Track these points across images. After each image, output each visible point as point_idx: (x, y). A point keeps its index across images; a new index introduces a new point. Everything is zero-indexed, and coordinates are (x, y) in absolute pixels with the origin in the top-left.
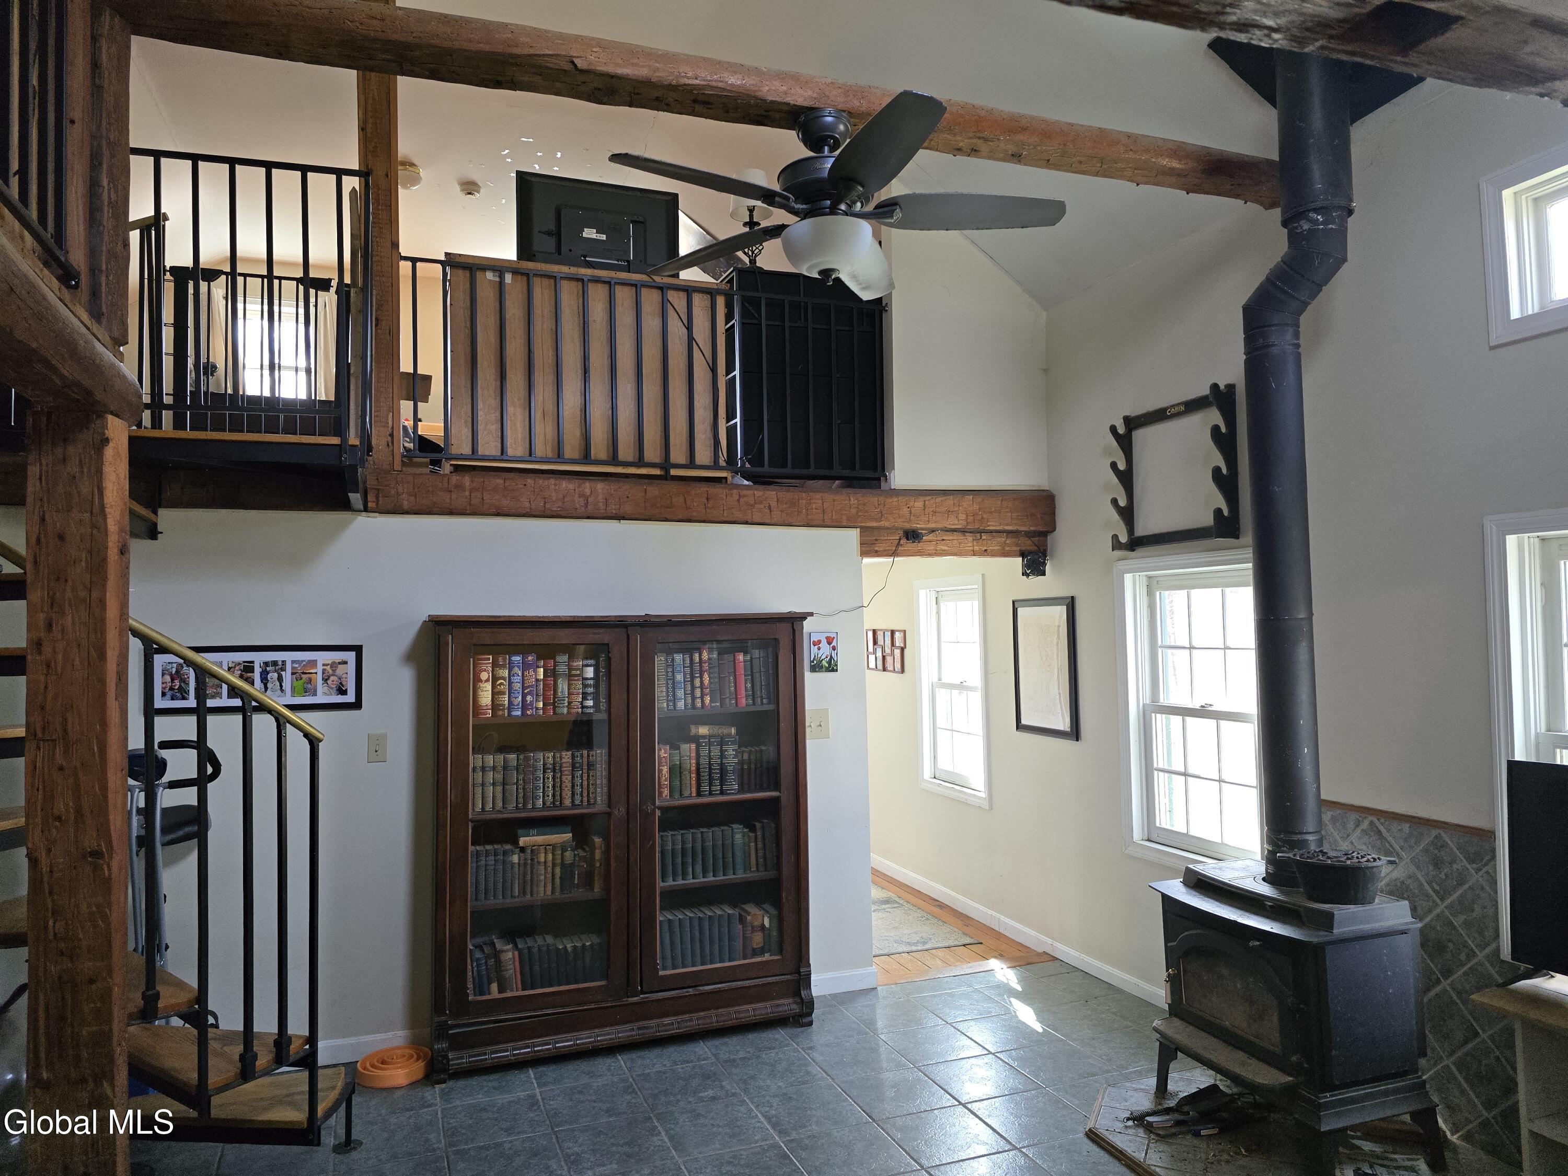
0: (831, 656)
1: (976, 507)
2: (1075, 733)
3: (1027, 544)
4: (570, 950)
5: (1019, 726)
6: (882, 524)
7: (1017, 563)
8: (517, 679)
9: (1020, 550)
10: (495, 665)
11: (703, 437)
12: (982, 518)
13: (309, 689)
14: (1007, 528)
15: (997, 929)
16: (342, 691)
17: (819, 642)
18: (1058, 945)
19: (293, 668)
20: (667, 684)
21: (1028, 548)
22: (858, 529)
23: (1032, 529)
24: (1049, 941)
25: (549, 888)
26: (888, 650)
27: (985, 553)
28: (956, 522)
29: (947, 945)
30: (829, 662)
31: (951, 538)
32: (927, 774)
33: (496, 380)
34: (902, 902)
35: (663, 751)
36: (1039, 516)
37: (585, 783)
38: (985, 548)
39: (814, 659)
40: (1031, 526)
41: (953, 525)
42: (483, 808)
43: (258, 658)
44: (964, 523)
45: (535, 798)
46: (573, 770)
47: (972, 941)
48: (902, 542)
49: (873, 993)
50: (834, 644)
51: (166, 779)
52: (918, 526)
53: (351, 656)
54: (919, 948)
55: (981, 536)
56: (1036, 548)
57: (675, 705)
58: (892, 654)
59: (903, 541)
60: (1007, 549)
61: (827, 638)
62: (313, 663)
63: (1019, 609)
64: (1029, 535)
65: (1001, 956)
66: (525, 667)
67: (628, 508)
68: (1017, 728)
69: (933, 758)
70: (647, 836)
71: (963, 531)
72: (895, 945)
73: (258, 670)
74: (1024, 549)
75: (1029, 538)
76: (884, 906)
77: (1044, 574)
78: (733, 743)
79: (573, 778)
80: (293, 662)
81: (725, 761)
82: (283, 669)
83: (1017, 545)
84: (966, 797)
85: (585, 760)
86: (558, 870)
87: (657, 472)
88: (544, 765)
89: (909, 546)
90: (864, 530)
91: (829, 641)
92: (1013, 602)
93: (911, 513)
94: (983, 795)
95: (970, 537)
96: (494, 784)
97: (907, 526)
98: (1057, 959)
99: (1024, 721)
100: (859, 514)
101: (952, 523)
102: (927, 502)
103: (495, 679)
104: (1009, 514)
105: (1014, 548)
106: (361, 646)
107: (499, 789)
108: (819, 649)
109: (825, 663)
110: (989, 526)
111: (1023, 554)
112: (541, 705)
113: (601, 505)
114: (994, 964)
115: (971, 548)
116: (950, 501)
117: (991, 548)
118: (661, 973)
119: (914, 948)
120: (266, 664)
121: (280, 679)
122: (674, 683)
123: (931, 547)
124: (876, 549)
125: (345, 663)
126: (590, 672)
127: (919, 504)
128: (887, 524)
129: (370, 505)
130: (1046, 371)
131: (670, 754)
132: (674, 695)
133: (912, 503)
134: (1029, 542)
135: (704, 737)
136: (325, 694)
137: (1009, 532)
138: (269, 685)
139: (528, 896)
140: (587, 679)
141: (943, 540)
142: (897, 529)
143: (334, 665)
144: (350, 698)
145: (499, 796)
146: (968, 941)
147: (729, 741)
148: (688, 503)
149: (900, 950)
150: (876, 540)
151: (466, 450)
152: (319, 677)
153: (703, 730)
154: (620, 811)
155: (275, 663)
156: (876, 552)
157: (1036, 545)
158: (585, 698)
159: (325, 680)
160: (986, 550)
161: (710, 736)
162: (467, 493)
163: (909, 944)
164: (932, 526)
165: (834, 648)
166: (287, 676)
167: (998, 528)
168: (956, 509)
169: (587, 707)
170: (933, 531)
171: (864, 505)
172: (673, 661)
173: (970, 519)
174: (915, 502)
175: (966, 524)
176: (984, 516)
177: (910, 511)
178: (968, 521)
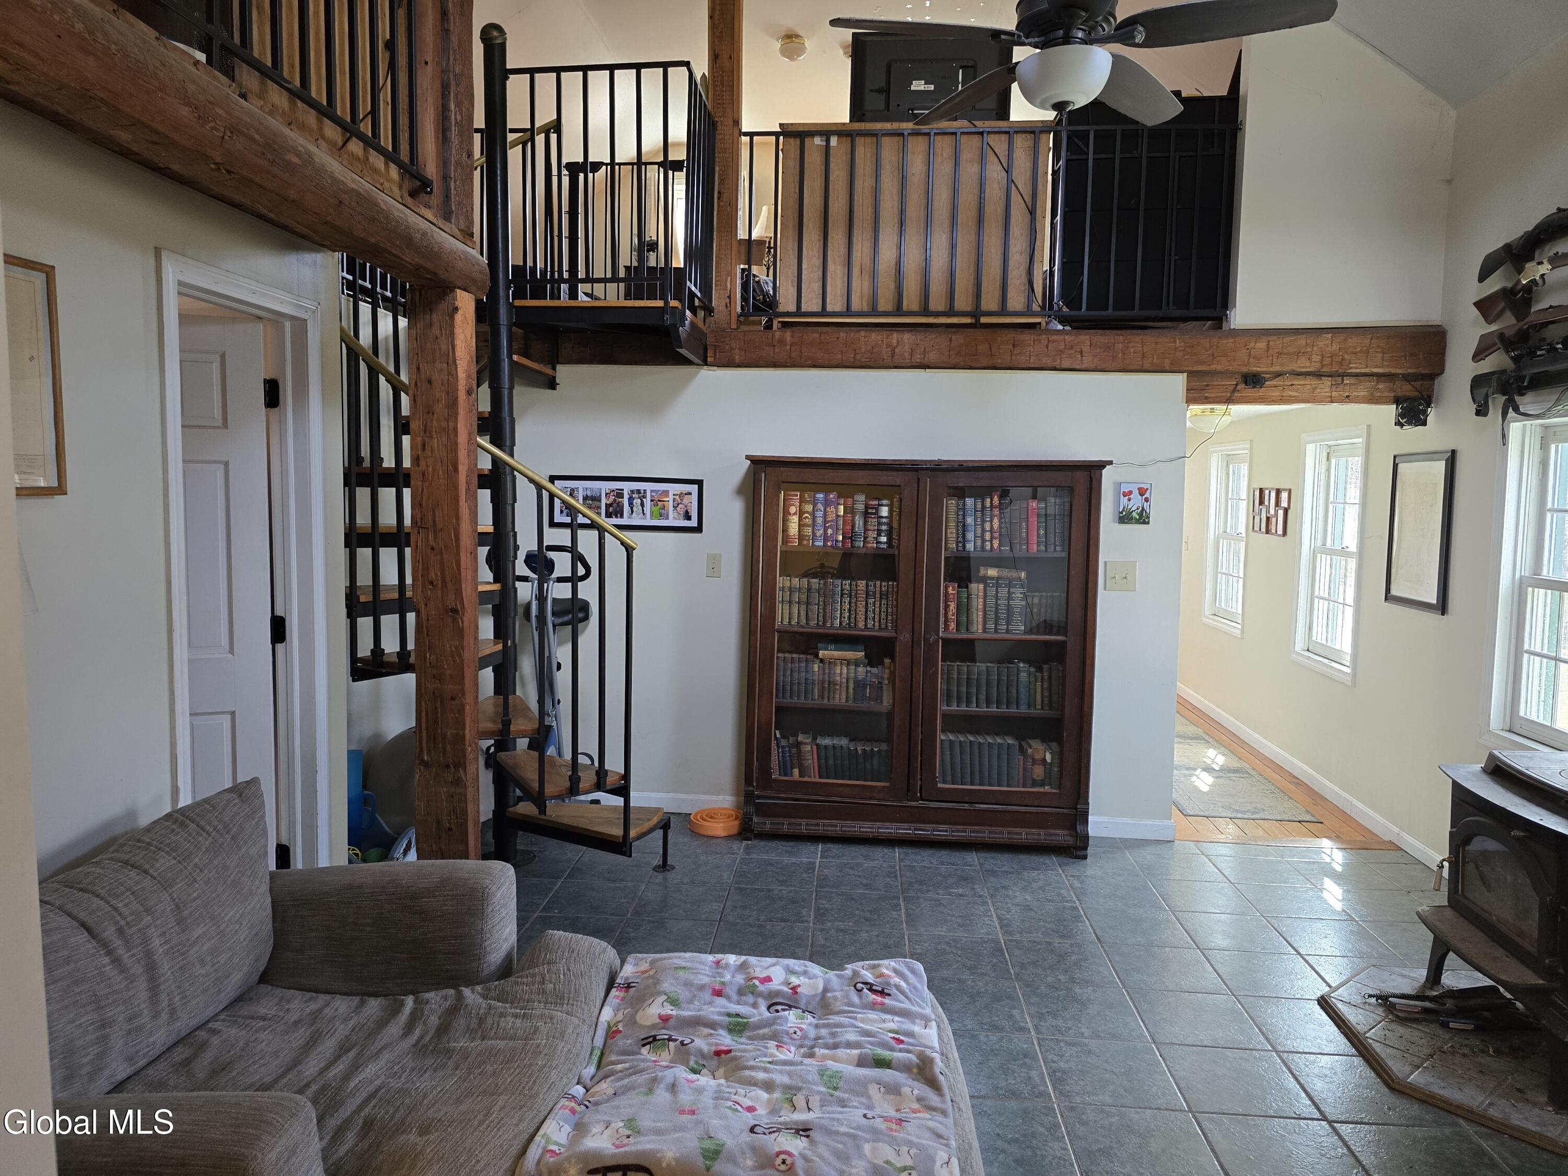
0: (1143, 509)
1: (1335, 347)
2: (1442, 606)
3: (1406, 389)
4: (860, 752)
5: (1388, 597)
6: (1213, 367)
7: (1390, 411)
8: (820, 514)
9: (1394, 396)
10: (802, 501)
11: (1018, 282)
12: (1343, 359)
13: (663, 515)
14: (1375, 370)
15: (1349, 813)
16: (688, 517)
17: (1130, 492)
18: (1405, 836)
19: (652, 496)
20: (958, 526)
21: (1407, 394)
22: (1185, 375)
23: (1410, 371)
24: (1397, 830)
25: (844, 696)
26: (1272, 512)
27: (1348, 399)
28: (1308, 364)
29: (1279, 818)
30: (1141, 515)
31: (1302, 382)
32: (1299, 647)
33: (819, 240)
34: (1254, 773)
35: (952, 588)
36: (1421, 356)
37: (877, 610)
38: (1347, 394)
39: (1123, 510)
40: (1409, 368)
41: (1304, 367)
42: (790, 622)
43: (627, 487)
44: (1319, 365)
45: (833, 618)
46: (867, 597)
47: (1312, 819)
48: (1239, 387)
49: (1169, 844)
50: (1147, 495)
51: (554, 576)
52: (1259, 369)
53: (694, 488)
54: (1246, 816)
55: (1343, 380)
56: (1416, 394)
57: (964, 546)
58: (1276, 515)
59: (1241, 386)
60: (1379, 394)
61: (1140, 489)
62: (666, 493)
63: (1400, 465)
64: (1410, 378)
65: (1336, 837)
66: (827, 504)
67: (932, 357)
68: (1386, 599)
69: (1307, 630)
70: (930, 662)
71: (1318, 375)
72: (1221, 810)
73: (626, 496)
74: (1400, 394)
75: (1408, 382)
76: (1230, 775)
77: (1424, 423)
78: (1022, 586)
79: (867, 604)
80: (652, 491)
81: (1011, 602)
82: (644, 497)
83: (1390, 390)
84: (1332, 672)
85: (878, 589)
86: (851, 685)
87: (968, 320)
88: (842, 590)
89: (1251, 392)
90: (1191, 375)
91: (1142, 492)
92: (1395, 457)
93: (1250, 354)
94: (1348, 670)
95: (1327, 382)
96: (799, 603)
97: (1245, 370)
98: (1402, 849)
99: (1394, 592)
100: (1187, 357)
101: (1303, 364)
102: (1271, 343)
103: (801, 513)
104: (1380, 355)
105: (1386, 394)
106: (702, 481)
107: (803, 607)
108: (1129, 500)
109: (1135, 515)
110: (1352, 368)
111: (1397, 401)
112: (840, 538)
113: (907, 355)
114: (1326, 843)
115: (1329, 394)
116: (1302, 341)
117: (1356, 394)
118: (939, 785)
119: (1240, 815)
120: (632, 492)
121: (642, 505)
122: (964, 526)
123: (1276, 393)
124: (1206, 395)
125: (690, 494)
126: (884, 511)
127: (1262, 345)
128: (1219, 368)
129: (709, 359)
130: (1449, 182)
131: (958, 591)
132: (964, 536)
133: (1252, 345)
134: (1408, 387)
135: (992, 578)
136: (675, 518)
137: (1378, 375)
138: (634, 509)
139: (826, 701)
140: (882, 517)
141: (1292, 385)
142: (1234, 373)
143: (682, 495)
144: (694, 523)
145: (803, 614)
146: (1308, 818)
147: (1017, 584)
148: (994, 351)
149: (1224, 814)
150: (1207, 385)
151: (792, 308)
152: (671, 505)
153: (992, 572)
154: (905, 637)
155: (639, 491)
156: (1206, 398)
157: (1416, 390)
158: (879, 535)
159: (675, 507)
160: (1348, 397)
161: (998, 578)
162: (788, 347)
163: (1237, 811)
164: (1276, 368)
165: (1147, 500)
166: (647, 502)
167: (1363, 371)
168: (1309, 350)
169: (881, 543)
170: (1279, 375)
171: (1192, 347)
172: (964, 505)
173: (1327, 361)
174: (1256, 342)
175: (1322, 366)
176: (1346, 357)
177: (1250, 353)
178: (1324, 363)
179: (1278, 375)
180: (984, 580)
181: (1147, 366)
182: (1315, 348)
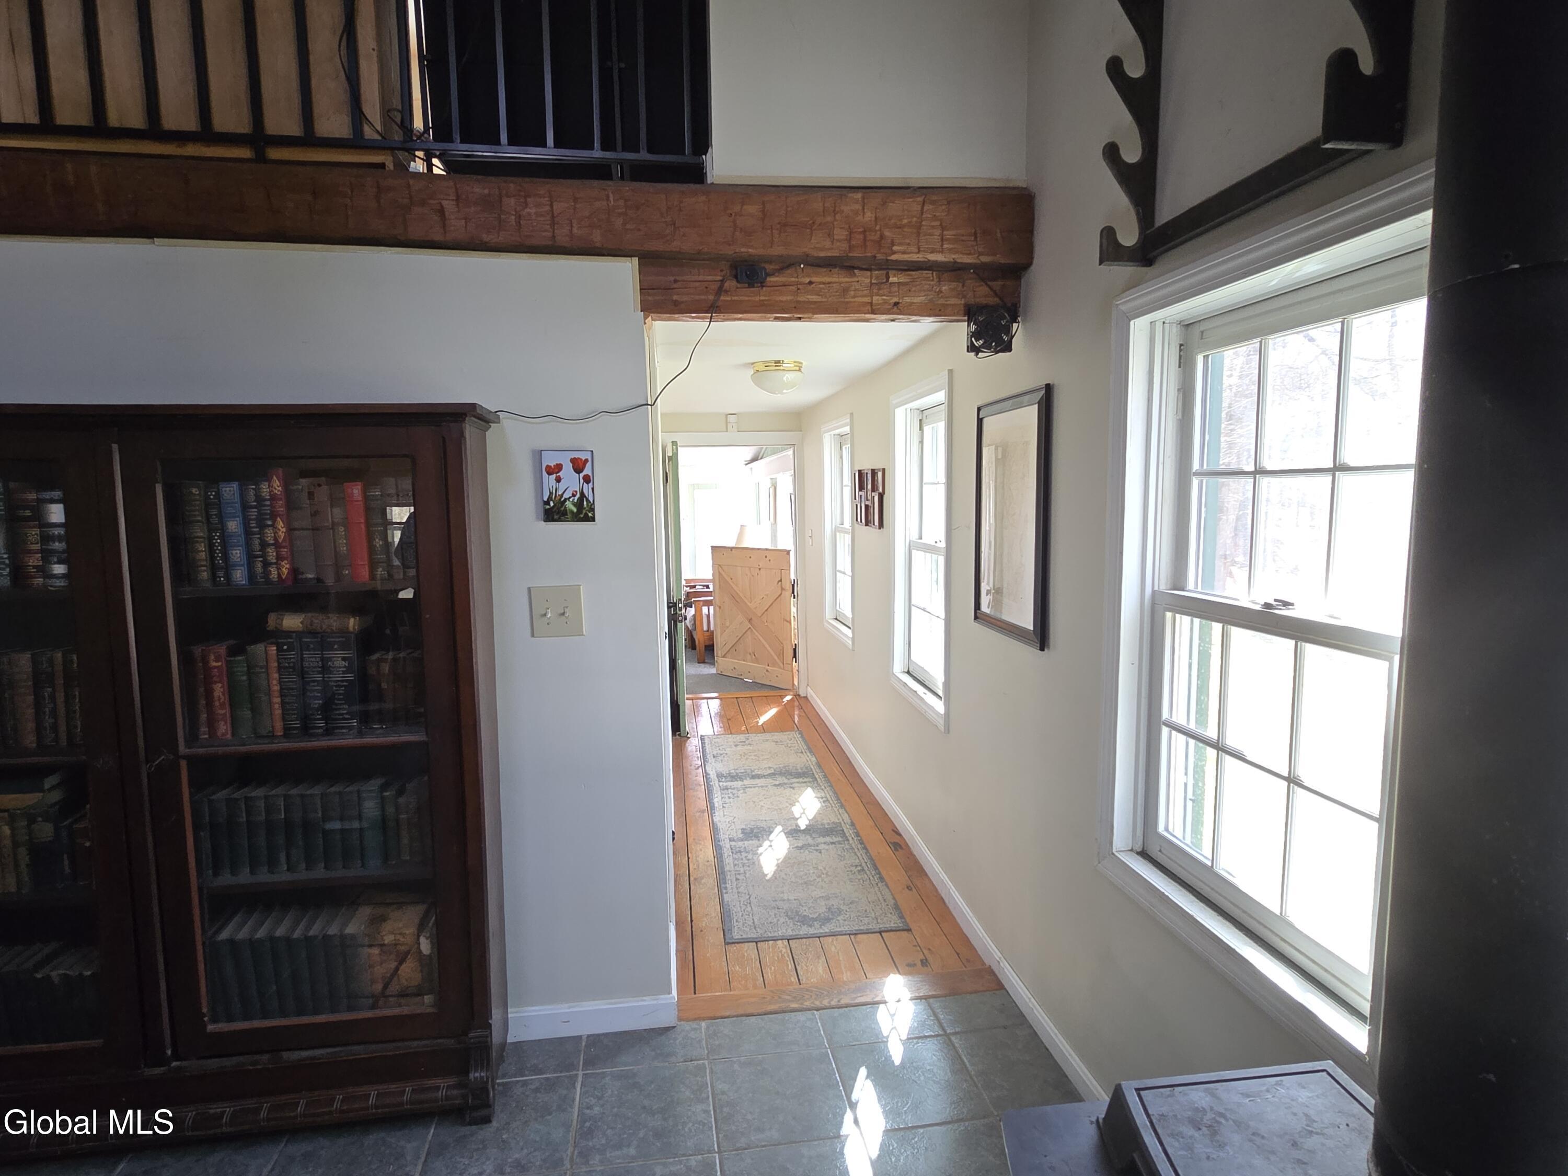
0: (582, 494)
1: (869, 215)
2: (1041, 636)
3: (981, 293)
4: (57, 981)
5: (978, 614)
6: (677, 246)
7: (961, 330)
9: (966, 305)
12: (882, 237)
14: (933, 257)
17: (559, 467)
20: (212, 536)
21: (984, 301)
22: (635, 260)
23: (985, 259)
24: (997, 954)
25: (12, 878)
28: (829, 247)
29: (855, 928)
30: (579, 505)
31: (827, 279)
34: (850, 832)
35: (212, 657)
36: (998, 234)
38: (895, 300)
39: (550, 498)
40: (980, 254)
41: (822, 249)
44: (845, 246)
47: (897, 924)
48: (727, 285)
50: (587, 471)
54: (810, 931)
55: (888, 278)
56: (996, 300)
57: (228, 577)
58: (873, 501)
59: (731, 284)
60: (941, 301)
61: (574, 461)
63: (984, 423)
64: (984, 273)
65: (923, 964)
68: (976, 618)
69: (906, 644)
71: (848, 265)
74: (972, 302)
75: (983, 280)
76: (819, 839)
77: (1008, 348)
78: (344, 646)
81: (329, 677)
83: (959, 296)
84: (926, 708)
85: (59, 667)
87: (240, 152)
89: (745, 295)
90: (648, 260)
91: (578, 465)
92: (979, 409)
93: (737, 228)
94: (942, 709)
95: (863, 277)
98: (1003, 989)
99: (984, 608)
100: (628, 226)
101: (822, 246)
102: (769, 207)
104: (939, 232)
105: (953, 301)
108: (558, 480)
109: (569, 505)
110: (894, 253)
111: (970, 313)
115: (867, 300)
116: (815, 203)
117: (907, 300)
118: (211, 1028)
122: (224, 536)
123: (788, 298)
124: (675, 297)
126: (56, 513)
127: (755, 211)
128: (689, 250)
131: (227, 662)
132: (226, 557)
133: (737, 208)
134: (983, 290)
135: (288, 634)
137: (938, 268)
140: (51, 525)
141: (811, 282)
142: (714, 259)
146: (893, 922)
147: (335, 643)
149: (783, 932)
150: (674, 280)
153: (292, 622)
156: (676, 303)
157: (996, 295)
158: (47, 561)
160: (896, 304)
161: (299, 634)
163: (802, 921)
164: (782, 252)
165: (587, 479)
167: (915, 257)
168: (829, 219)
169: (53, 576)
170: (789, 266)
172: (218, 495)
173: (857, 239)
174: (743, 204)
175: (851, 248)
176: (887, 233)
177: (734, 222)
178: (853, 243)
179: (787, 264)
180: (277, 636)
181: (562, 239)
182: (838, 217)
